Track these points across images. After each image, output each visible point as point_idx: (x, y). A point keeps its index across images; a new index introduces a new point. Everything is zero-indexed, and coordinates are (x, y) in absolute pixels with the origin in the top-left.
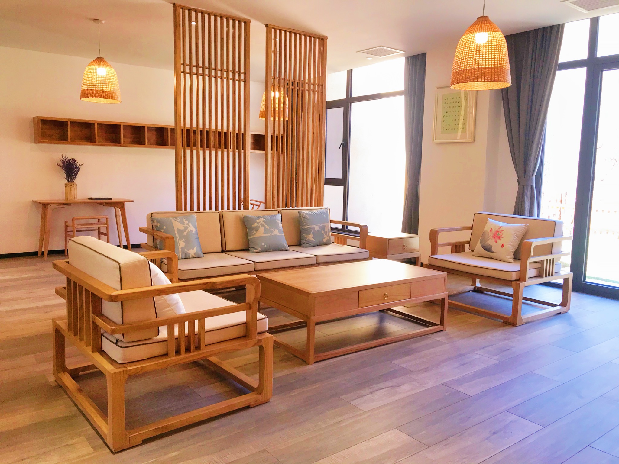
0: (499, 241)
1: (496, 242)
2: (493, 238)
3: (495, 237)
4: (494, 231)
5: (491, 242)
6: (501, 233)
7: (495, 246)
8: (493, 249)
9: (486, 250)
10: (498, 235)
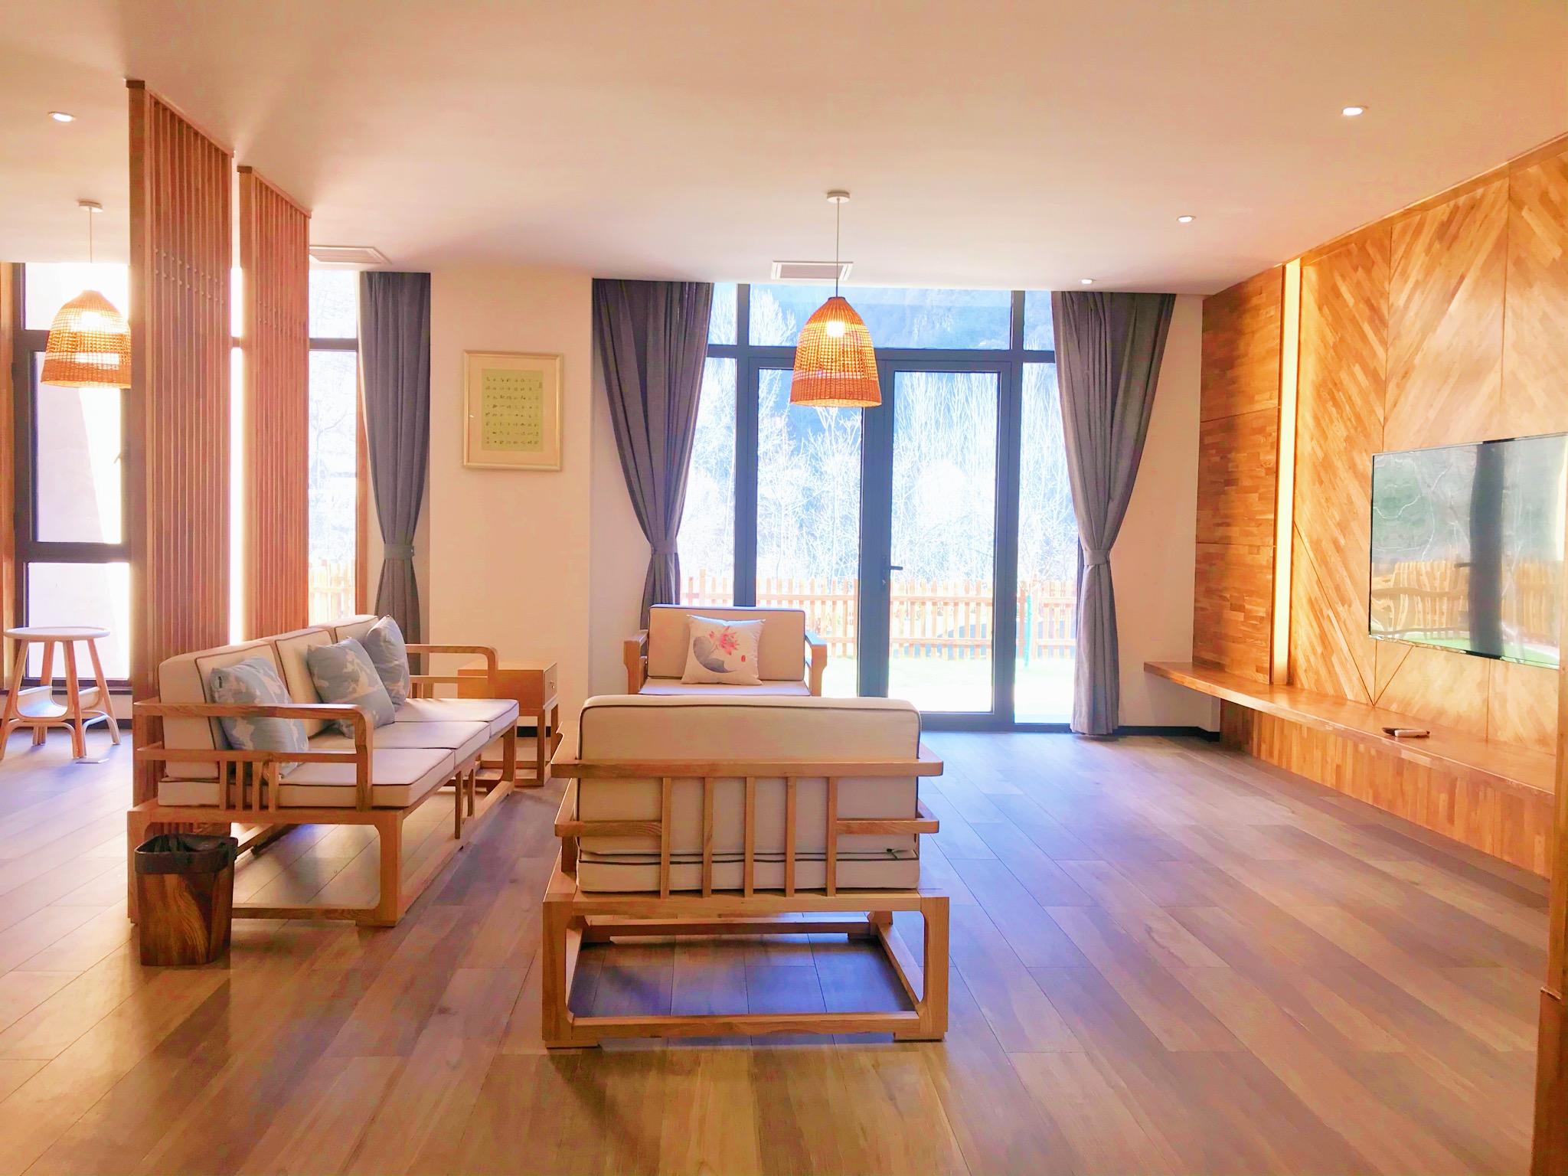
0: (734, 652)
1: (730, 654)
2: (720, 648)
3: (725, 645)
4: (717, 635)
5: (719, 655)
6: (733, 637)
7: (730, 661)
8: (726, 666)
9: (713, 669)
10: (729, 641)
